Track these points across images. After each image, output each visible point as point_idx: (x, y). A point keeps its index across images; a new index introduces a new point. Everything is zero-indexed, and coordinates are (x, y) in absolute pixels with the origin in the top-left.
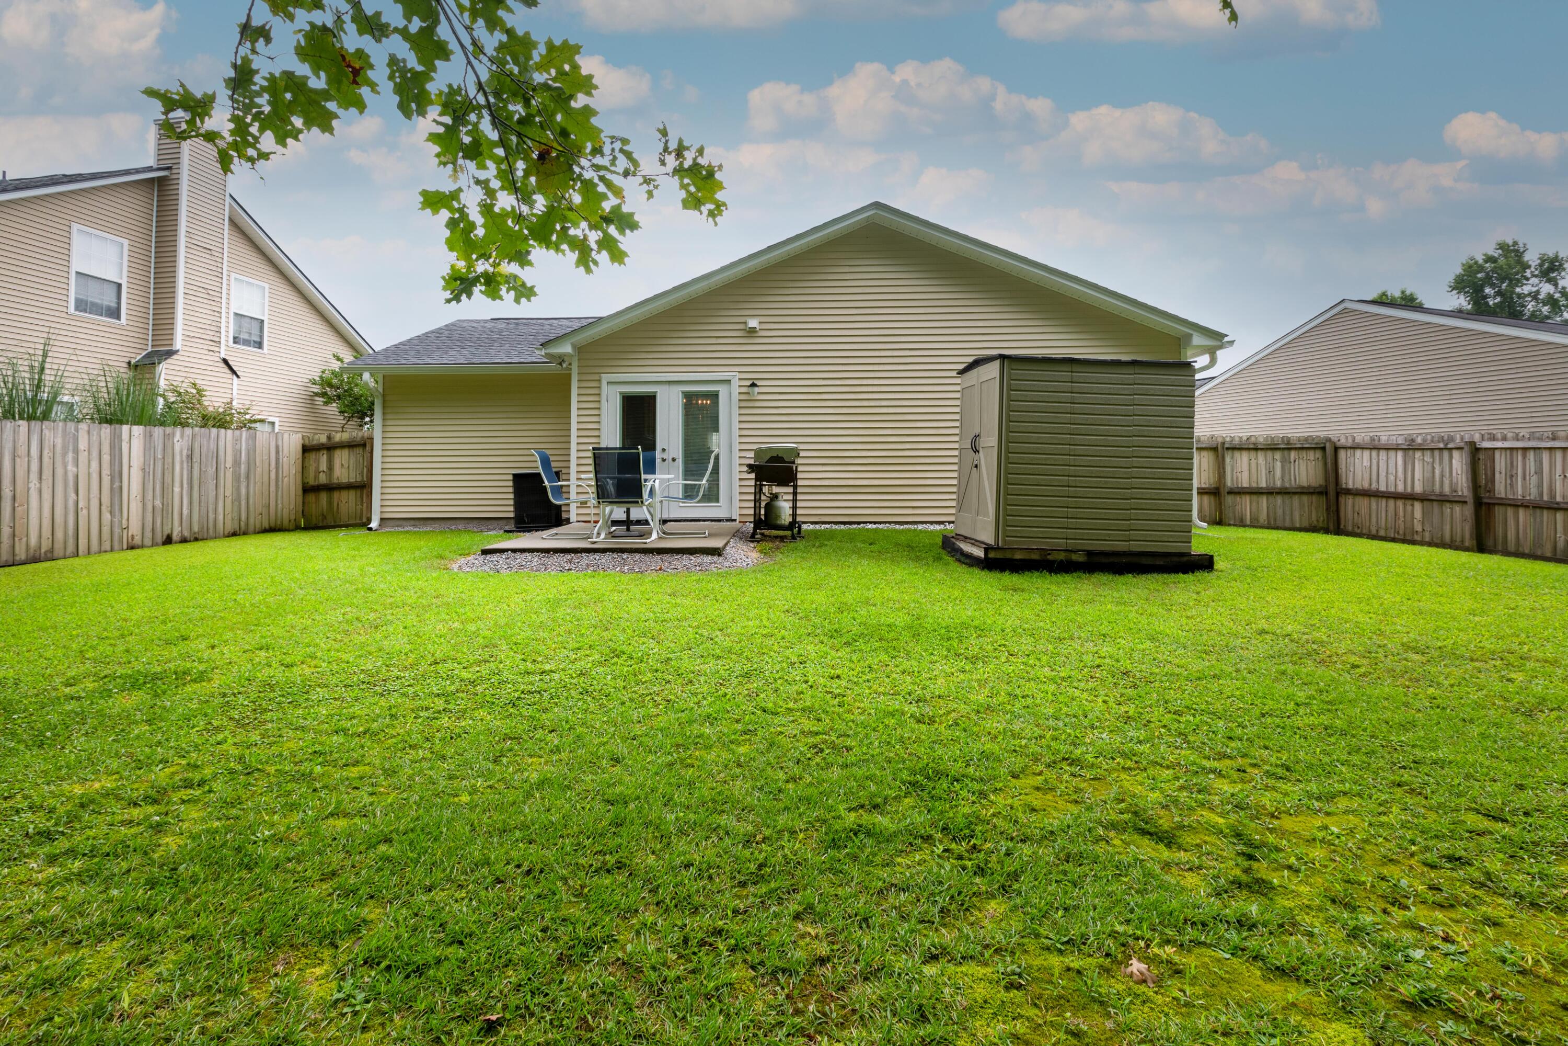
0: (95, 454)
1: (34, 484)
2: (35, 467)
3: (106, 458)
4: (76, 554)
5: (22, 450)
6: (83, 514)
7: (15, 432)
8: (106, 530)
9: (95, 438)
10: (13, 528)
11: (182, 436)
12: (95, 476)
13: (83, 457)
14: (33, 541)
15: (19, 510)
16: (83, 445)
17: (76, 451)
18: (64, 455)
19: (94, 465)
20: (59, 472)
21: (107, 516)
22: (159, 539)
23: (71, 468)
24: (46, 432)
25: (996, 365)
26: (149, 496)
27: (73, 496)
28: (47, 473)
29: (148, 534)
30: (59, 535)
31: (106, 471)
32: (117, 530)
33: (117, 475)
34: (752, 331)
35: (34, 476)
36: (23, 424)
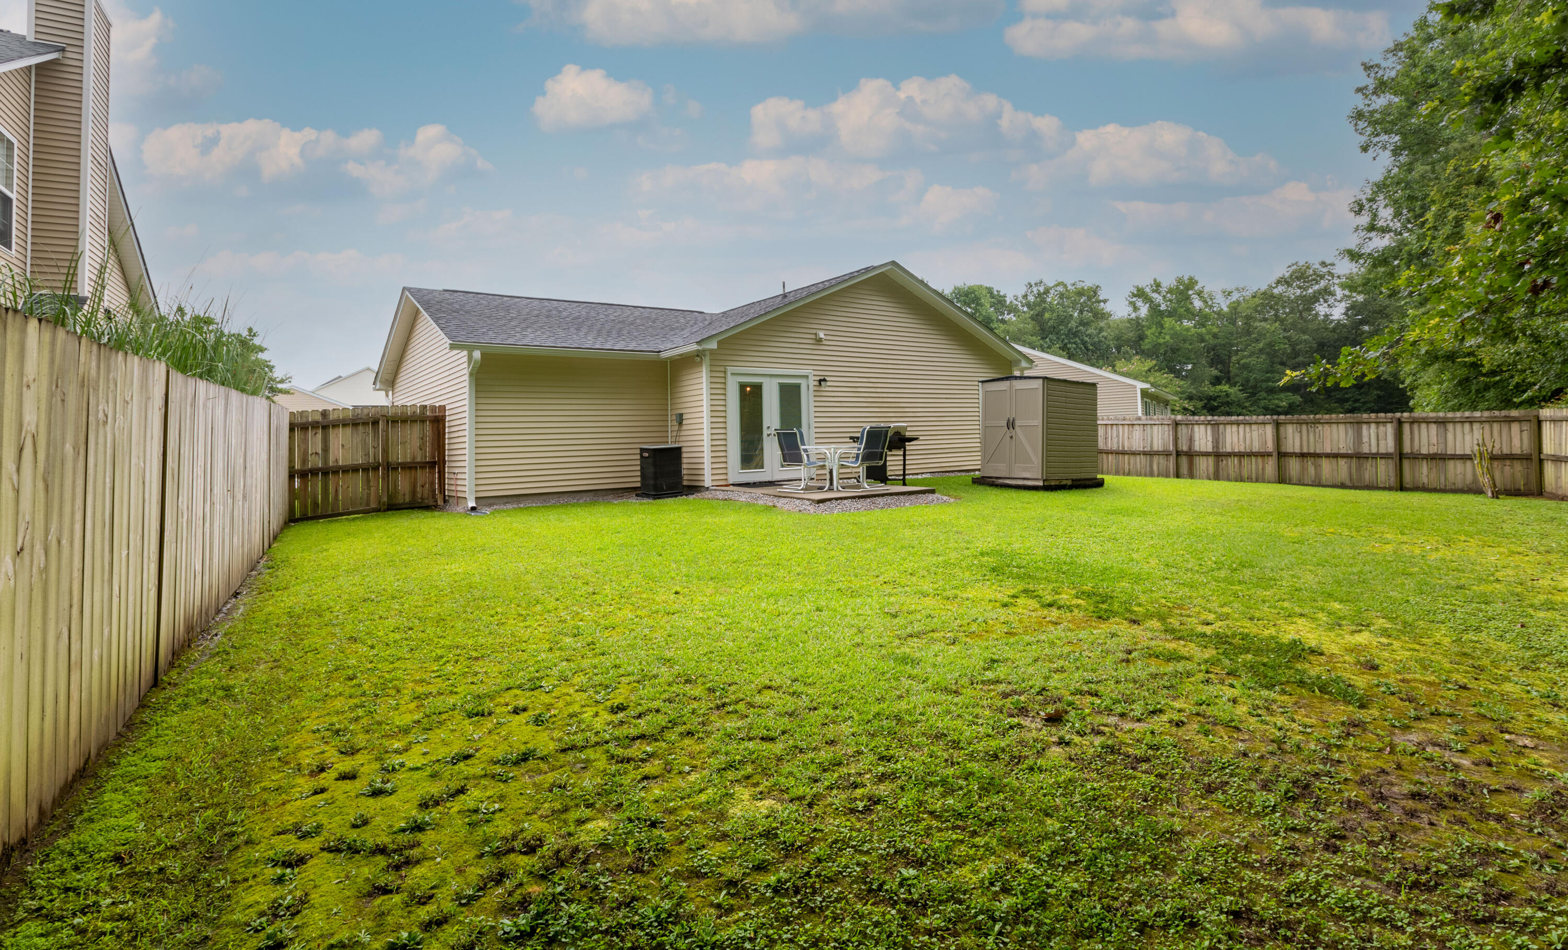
25: (1041, 381)
34: (820, 340)
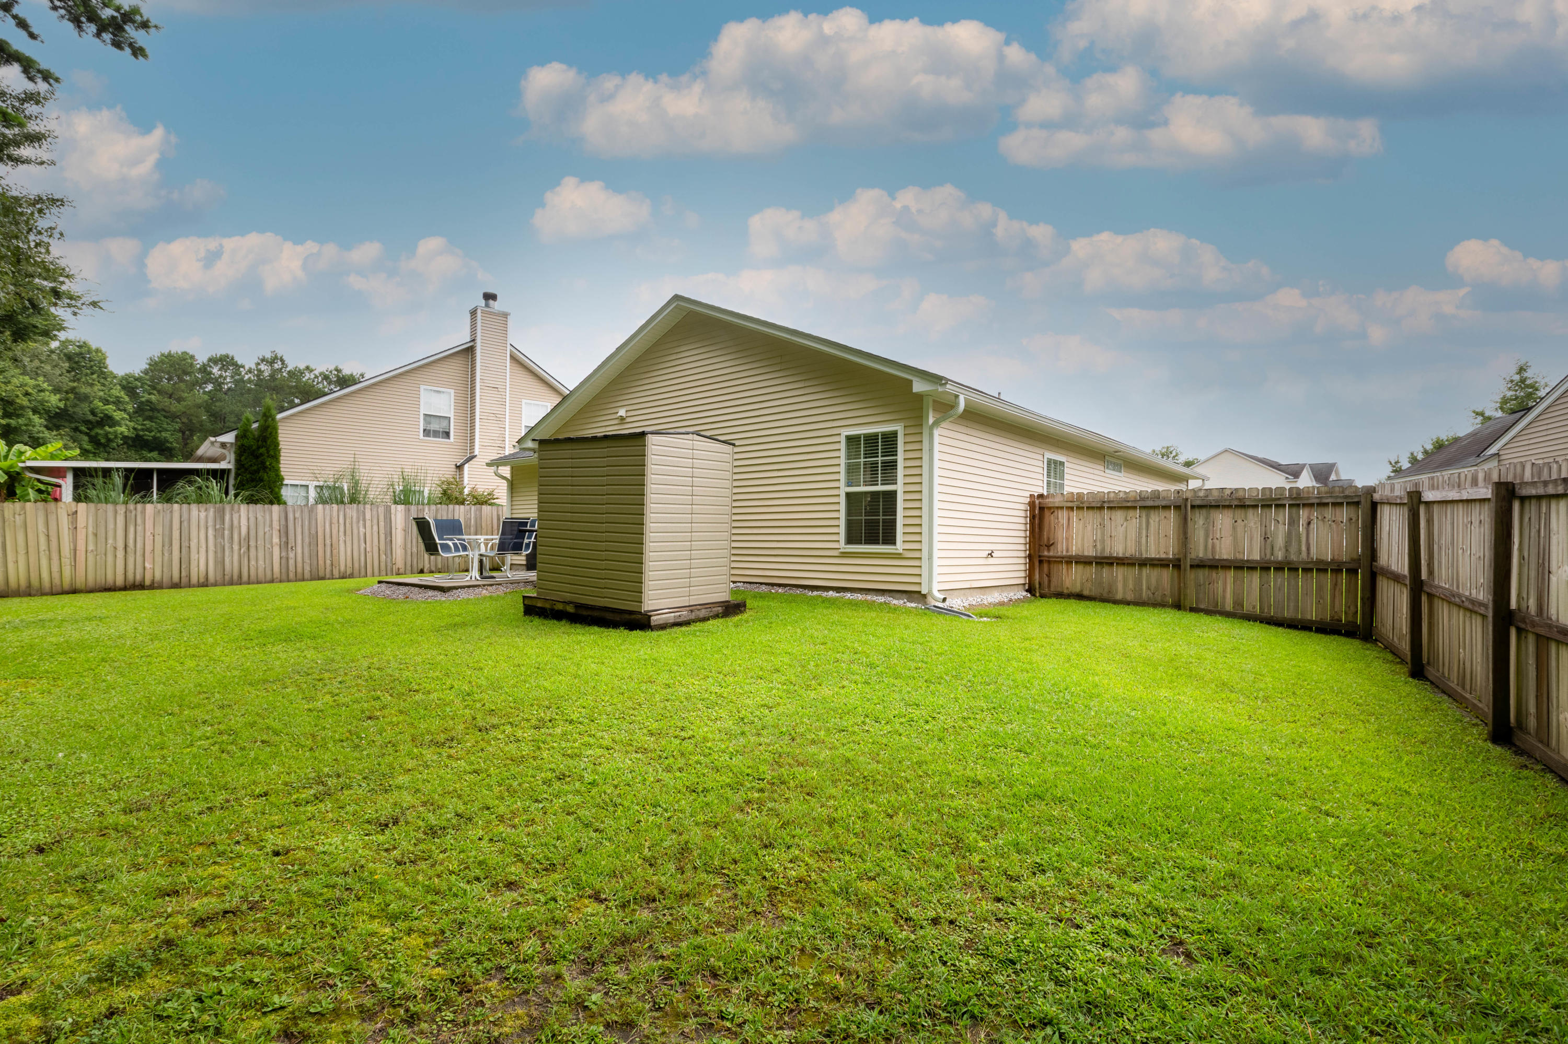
0: (375, 521)
1: (342, 538)
2: (342, 529)
3: (382, 524)
4: (366, 576)
5: (335, 520)
6: (369, 555)
7: (331, 511)
8: (383, 565)
9: (375, 513)
10: (332, 561)
11: (429, 510)
12: (375, 534)
13: (368, 524)
14: (342, 568)
15: (334, 551)
16: (368, 516)
17: (364, 520)
18: (358, 522)
19: (375, 528)
20: (355, 531)
21: (383, 557)
22: (415, 570)
23: (362, 530)
24: (347, 510)
26: (409, 546)
27: (363, 545)
28: (349, 532)
29: (409, 568)
30: (356, 565)
31: (382, 531)
32: (389, 565)
33: (389, 533)
34: (622, 418)
35: (342, 533)
36: (335, 506)
